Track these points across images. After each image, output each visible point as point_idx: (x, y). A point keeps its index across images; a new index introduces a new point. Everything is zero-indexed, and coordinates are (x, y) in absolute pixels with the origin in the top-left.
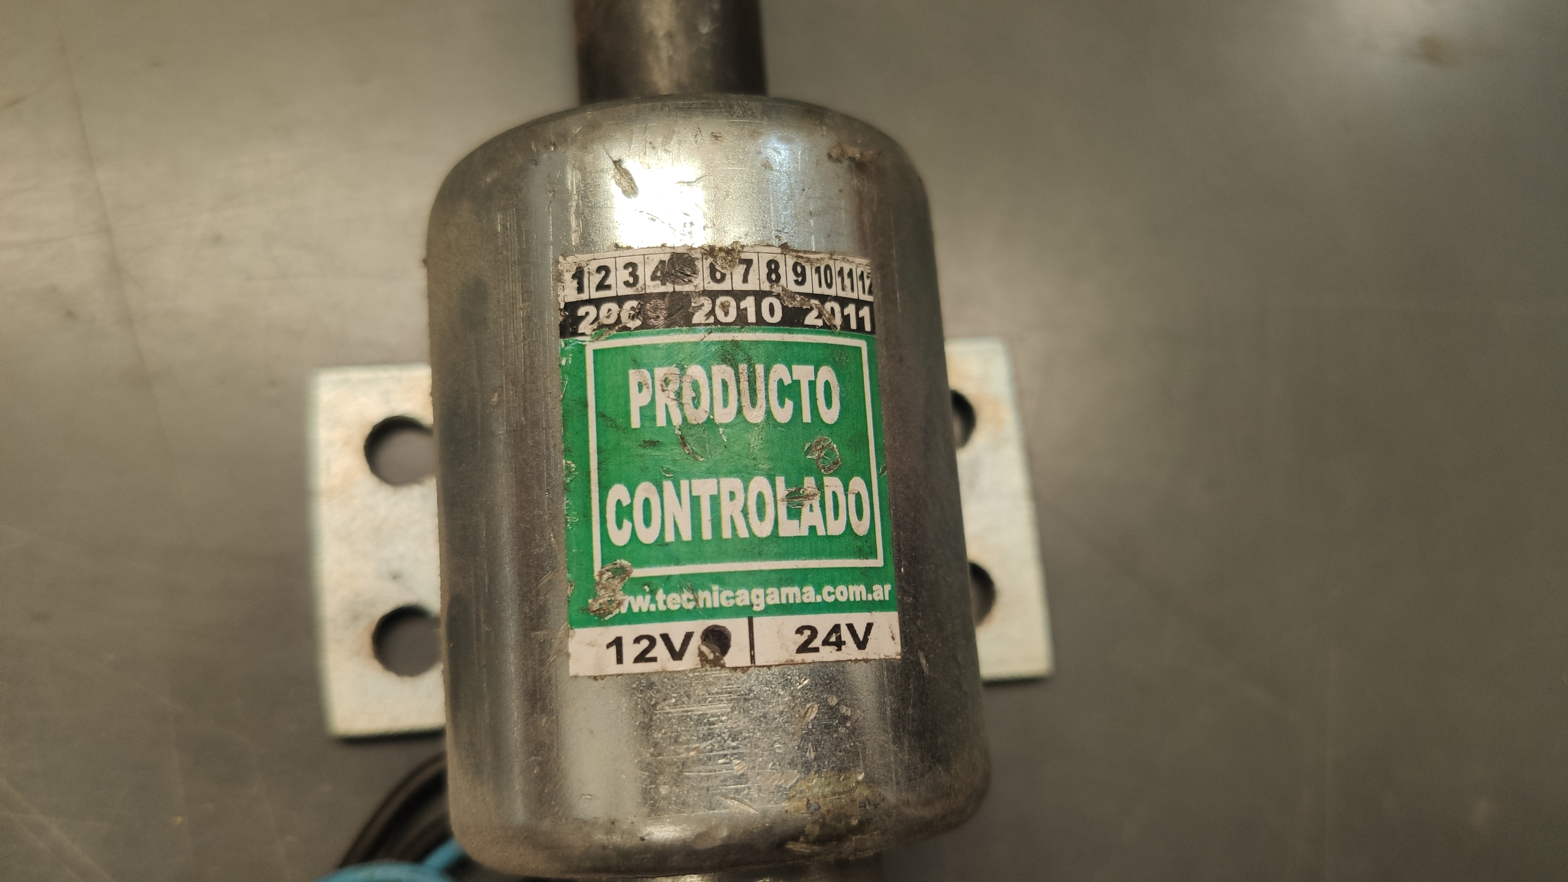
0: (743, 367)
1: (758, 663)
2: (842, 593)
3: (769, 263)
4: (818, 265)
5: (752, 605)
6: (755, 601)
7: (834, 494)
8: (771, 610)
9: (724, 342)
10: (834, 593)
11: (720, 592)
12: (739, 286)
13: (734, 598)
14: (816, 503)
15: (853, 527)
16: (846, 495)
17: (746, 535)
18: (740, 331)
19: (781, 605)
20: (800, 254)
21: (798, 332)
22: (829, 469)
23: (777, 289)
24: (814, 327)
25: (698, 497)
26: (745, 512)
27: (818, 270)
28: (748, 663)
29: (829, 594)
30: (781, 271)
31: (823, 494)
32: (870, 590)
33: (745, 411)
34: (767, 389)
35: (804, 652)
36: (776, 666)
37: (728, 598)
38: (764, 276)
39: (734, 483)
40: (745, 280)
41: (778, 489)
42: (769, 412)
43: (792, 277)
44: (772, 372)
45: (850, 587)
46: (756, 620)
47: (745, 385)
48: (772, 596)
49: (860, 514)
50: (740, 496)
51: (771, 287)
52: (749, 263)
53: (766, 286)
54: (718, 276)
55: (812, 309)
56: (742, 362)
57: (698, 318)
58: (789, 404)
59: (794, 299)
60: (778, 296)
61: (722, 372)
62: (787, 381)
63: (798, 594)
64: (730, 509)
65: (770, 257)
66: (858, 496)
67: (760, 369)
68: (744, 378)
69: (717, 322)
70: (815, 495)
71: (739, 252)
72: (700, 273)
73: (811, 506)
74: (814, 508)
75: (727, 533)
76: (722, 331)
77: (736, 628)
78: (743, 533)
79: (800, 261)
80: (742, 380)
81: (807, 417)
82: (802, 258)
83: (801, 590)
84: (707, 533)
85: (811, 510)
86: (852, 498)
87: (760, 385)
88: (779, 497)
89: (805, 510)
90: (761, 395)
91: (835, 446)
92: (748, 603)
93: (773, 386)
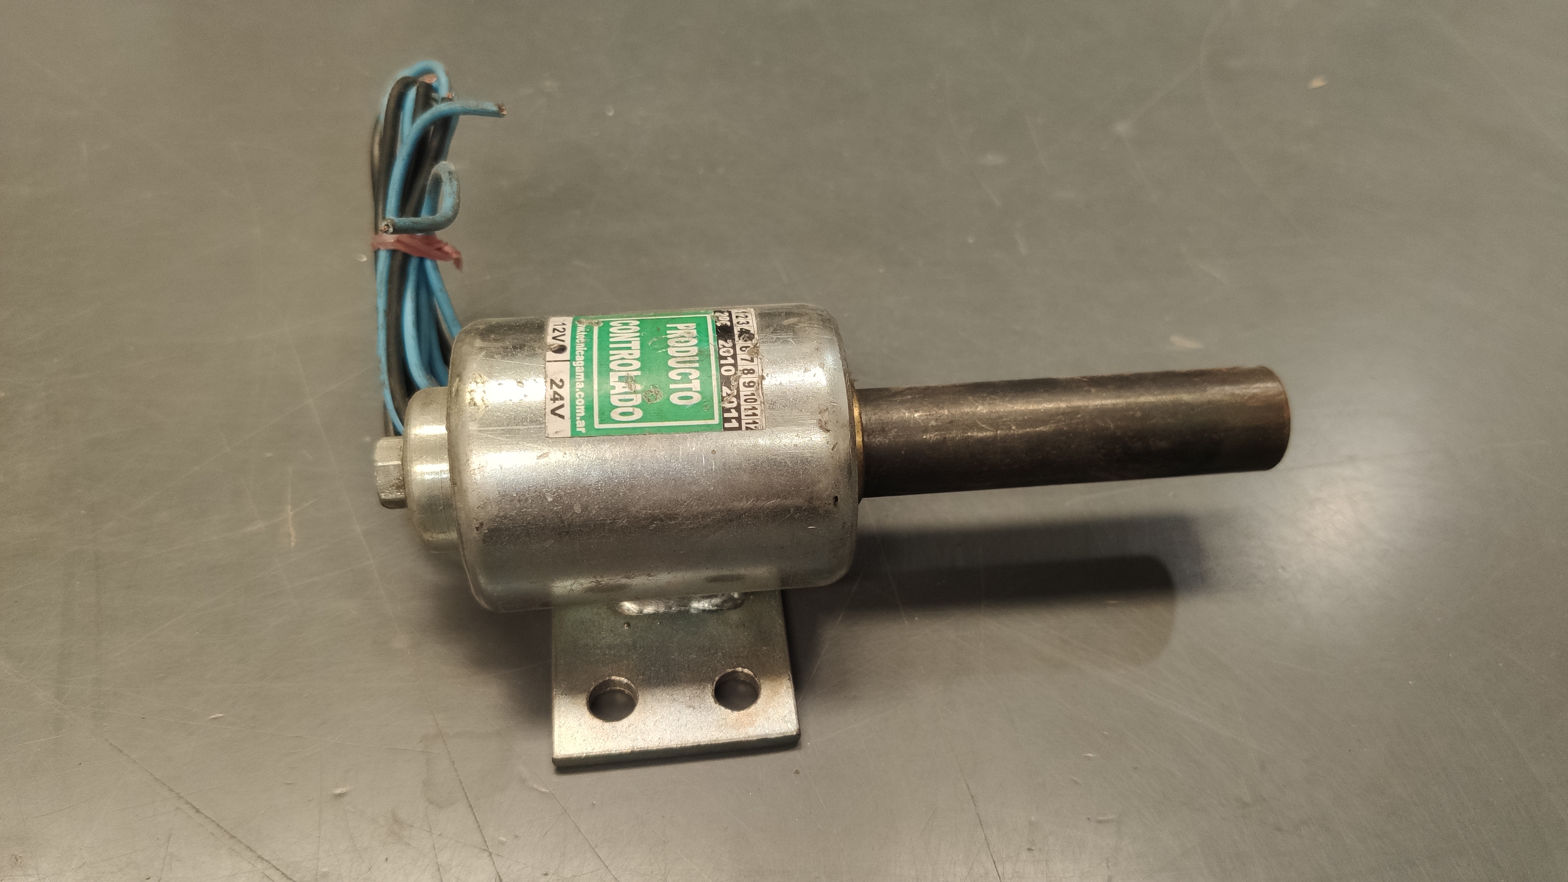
0: (697, 358)
1: (547, 363)
2: (580, 402)
3: (753, 370)
4: (756, 395)
5: (575, 361)
6: (577, 362)
7: (632, 400)
8: (572, 368)
9: (710, 351)
10: (580, 398)
11: (584, 350)
12: (739, 357)
13: (580, 355)
14: (627, 390)
15: (615, 410)
16: (632, 407)
17: (611, 359)
18: (716, 357)
19: (575, 373)
20: (760, 385)
21: (718, 383)
22: (645, 397)
23: (739, 373)
24: (722, 391)
25: (631, 343)
26: (623, 359)
27: (753, 394)
28: (547, 360)
29: (580, 395)
30: (749, 375)
31: (631, 393)
32: (582, 418)
33: (674, 359)
34: (686, 368)
35: (551, 382)
36: (545, 371)
37: (580, 353)
38: (745, 367)
39: (637, 354)
40: (742, 359)
41: (634, 372)
42: (674, 368)
43: (747, 380)
44: (695, 370)
45: (583, 407)
46: (568, 363)
47: (688, 359)
48: (580, 369)
49: (623, 414)
50: (631, 357)
51: (740, 370)
52: (752, 360)
53: (740, 368)
54: (744, 349)
55: (731, 390)
56: (699, 358)
57: (721, 342)
58: (679, 378)
59: (735, 381)
60: (735, 374)
61: (694, 351)
62: (691, 377)
63: (580, 380)
64: (625, 354)
65: (756, 370)
66: (632, 414)
67: (697, 365)
68: (691, 359)
69: (719, 349)
70: (631, 389)
71: (757, 357)
72: (745, 343)
73: (625, 387)
74: (624, 389)
75: (611, 352)
76: (715, 350)
77: (566, 355)
78: (611, 358)
79: (757, 384)
80: (690, 358)
81: (672, 386)
82: (759, 386)
83: (582, 382)
84: (611, 346)
85: (623, 387)
86: (631, 410)
87: (688, 365)
88: (629, 372)
89: (623, 384)
90: (682, 365)
91: (658, 401)
92: (577, 359)
93: (687, 371)
